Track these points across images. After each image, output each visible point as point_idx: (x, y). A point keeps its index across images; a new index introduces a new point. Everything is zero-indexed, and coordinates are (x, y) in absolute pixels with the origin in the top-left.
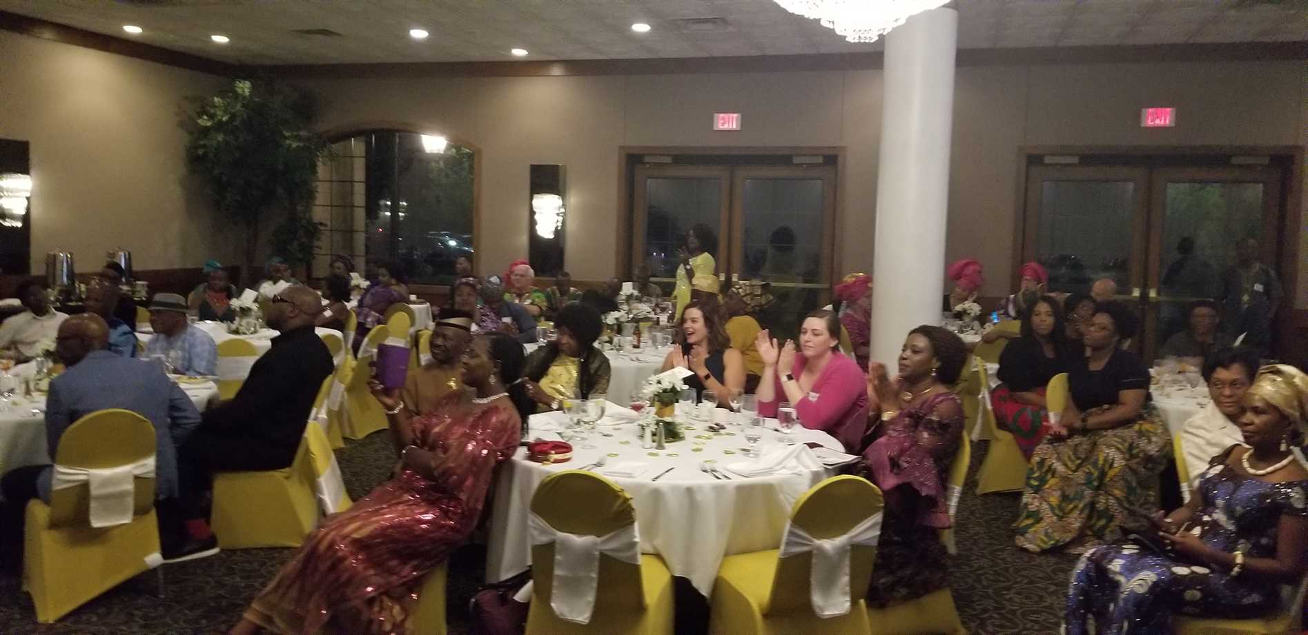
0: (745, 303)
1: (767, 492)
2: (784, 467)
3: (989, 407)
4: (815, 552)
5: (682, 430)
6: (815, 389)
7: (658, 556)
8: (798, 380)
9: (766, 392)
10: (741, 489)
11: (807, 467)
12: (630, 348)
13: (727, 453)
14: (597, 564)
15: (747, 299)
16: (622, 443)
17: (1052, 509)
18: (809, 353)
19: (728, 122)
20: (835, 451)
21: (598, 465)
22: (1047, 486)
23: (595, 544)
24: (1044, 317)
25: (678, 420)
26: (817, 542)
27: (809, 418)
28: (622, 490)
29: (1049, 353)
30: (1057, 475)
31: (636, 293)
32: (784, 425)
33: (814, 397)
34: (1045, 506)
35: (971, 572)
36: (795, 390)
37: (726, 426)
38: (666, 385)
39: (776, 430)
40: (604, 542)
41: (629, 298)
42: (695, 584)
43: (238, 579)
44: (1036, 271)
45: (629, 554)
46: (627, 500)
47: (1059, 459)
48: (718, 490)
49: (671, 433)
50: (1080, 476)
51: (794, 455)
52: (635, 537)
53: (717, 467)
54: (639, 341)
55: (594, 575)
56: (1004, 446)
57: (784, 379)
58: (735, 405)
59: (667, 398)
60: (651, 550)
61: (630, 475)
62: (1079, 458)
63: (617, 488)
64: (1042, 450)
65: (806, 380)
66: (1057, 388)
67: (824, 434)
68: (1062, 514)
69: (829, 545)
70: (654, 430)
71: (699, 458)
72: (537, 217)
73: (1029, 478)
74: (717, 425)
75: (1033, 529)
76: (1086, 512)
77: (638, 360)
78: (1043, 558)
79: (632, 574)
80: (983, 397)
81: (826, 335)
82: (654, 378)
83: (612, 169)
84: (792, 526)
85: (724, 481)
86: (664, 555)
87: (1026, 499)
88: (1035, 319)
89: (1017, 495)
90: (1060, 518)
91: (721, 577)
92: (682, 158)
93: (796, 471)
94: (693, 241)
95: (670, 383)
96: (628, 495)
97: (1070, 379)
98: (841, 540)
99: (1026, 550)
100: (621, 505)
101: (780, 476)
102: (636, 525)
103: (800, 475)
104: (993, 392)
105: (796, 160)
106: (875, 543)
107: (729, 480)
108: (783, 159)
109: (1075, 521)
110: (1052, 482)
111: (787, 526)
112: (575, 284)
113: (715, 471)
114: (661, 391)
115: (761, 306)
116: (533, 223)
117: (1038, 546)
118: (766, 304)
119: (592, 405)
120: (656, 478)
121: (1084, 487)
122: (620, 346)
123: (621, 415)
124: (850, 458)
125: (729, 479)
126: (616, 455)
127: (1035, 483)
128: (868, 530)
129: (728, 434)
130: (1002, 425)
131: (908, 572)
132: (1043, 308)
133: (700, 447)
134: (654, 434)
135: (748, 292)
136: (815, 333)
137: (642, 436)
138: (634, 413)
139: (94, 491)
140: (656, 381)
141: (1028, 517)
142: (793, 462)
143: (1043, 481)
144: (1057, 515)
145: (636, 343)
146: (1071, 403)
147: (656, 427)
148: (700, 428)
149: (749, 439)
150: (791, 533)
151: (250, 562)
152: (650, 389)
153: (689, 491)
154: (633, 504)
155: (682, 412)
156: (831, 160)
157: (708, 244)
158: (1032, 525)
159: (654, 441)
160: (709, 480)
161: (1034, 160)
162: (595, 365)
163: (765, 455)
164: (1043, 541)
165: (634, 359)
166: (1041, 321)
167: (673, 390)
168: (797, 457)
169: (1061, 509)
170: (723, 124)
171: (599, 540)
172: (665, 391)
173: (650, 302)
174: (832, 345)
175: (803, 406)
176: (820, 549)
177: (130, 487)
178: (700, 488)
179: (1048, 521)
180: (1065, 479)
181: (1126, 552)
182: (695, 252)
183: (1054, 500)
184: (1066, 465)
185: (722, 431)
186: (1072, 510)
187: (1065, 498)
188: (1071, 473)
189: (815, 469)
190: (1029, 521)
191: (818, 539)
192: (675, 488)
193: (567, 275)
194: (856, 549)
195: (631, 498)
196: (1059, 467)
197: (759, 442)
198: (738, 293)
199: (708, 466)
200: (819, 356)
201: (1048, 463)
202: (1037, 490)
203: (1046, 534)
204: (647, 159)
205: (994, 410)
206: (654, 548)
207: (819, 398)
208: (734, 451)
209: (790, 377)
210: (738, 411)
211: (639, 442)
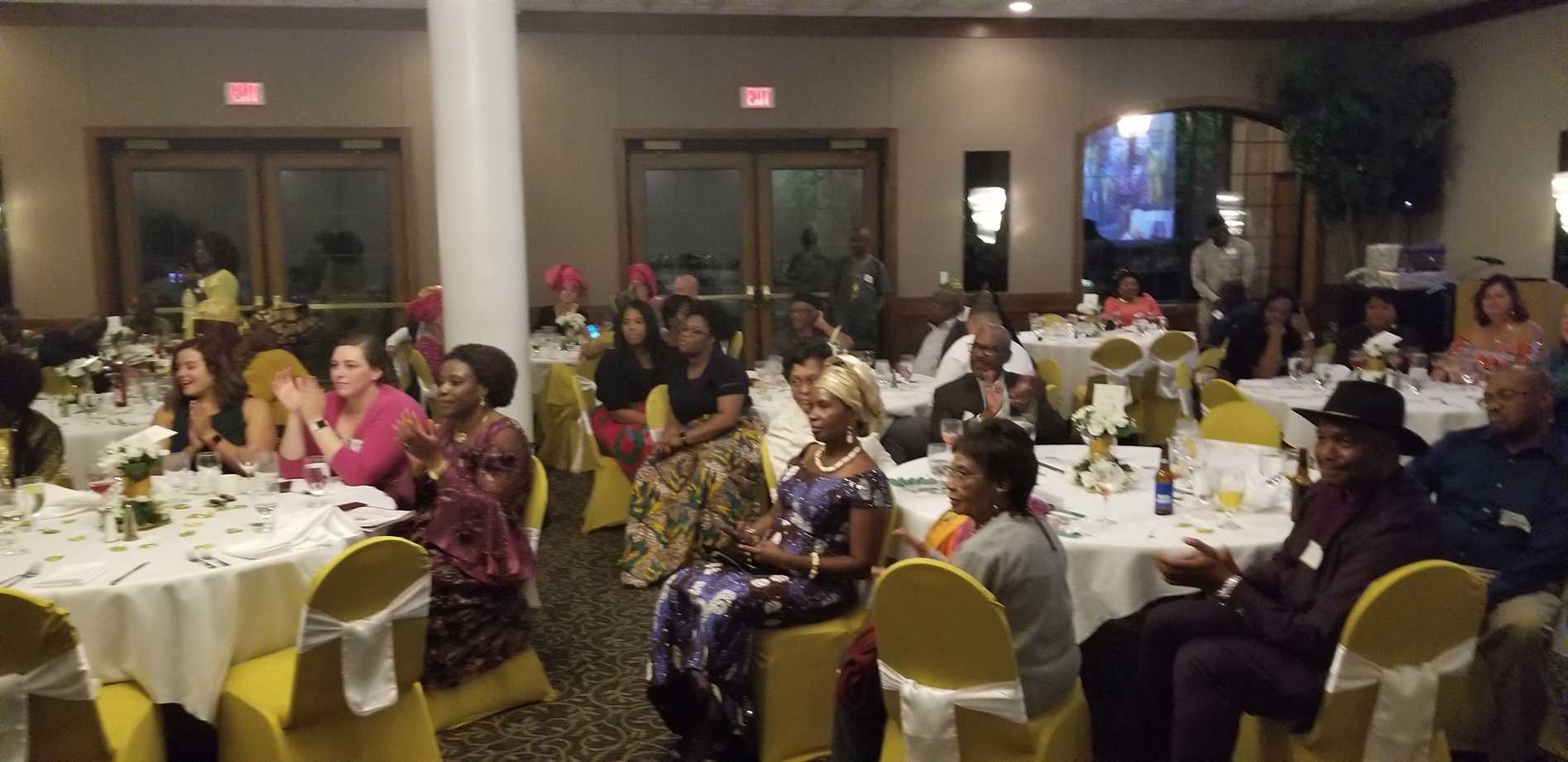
0: (274, 332)
1: (286, 571)
2: (307, 540)
3: (590, 432)
4: (345, 638)
5: (164, 511)
6: (357, 435)
7: (132, 682)
8: (333, 425)
9: (293, 446)
10: (244, 576)
11: (340, 534)
12: (112, 407)
13: (230, 531)
14: (25, 712)
15: (278, 328)
16: (71, 540)
17: (658, 536)
18: (345, 391)
19: (246, 94)
20: (382, 508)
21: (29, 575)
22: (651, 512)
23: (20, 684)
24: (634, 326)
25: (157, 498)
26: (346, 625)
28: (52, 605)
29: (646, 363)
30: (661, 498)
31: (126, 330)
32: (314, 484)
33: (356, 445)
34: (651, 534)
35: (569, 623)
36: (329, 441)
37: (236, 497)
38: (134, 453)
39: (308, 493)
40: (32, 680)
41: (117, 338)
42: (189, 709)
44: (643, 273)
45: (72, 689)
46: (60, 617)
47: (662, 481)
48: (211, 581)
49: (148, 516)
50: (683, 497)
51: (321, 522)
52: (80, 664)
53: (212, 552)
54: (125, 397)
55: (22, 727)
56: (608, 472)
57: (314, 427)
58: (247, 468)
59: (140, 469)
60: (119, 676)
61: (75, 583)
62: (683, 476)
63: (43, 603)
64: (644, 473)
65: (346, 425)
66: (657, 401)
67: (372, 490)
68: (667, 540)
69: (361, 626)
70: (119, 516)
71: (189, 544)
73: (632, 506)
74: (222, 497)
75: (639, 563)
76: (692, 534)
78: (649, 592)
79: (85, 713)
80: (583, 422)
81: (364, 366)
82: (114, 446)
84: (310, 612)
85: (220, 569)
86: (139, 678)
87: (630, 530)
88: (626, 328)
89: (621, 527)
90: (666, 545)
91: (228, 693)
92: (183, 143)
93: (323, 541)
95: (138, 449)
96: (61, 611)
97: (670, 391)
98: (379, 617)
99: (631, 587)
100: (51, 626)
101: (303, 551)
102: (81, 649)
103: (329, 546)
104: (593, 414)
105: (347, 145)
106: (425, 612)
107: (227, 567)
108: (328, 143)
109: (681, 547)
110: (656, 506)
111: (304, 613)
112: (32, 324)
113: (209, 558)
114: (127, 462)
115: (298, 335)
117: (646, 580)
118: (304, 332)
119: (24, 494)
120: (117, 581)
121: (687, 508)
122: (90, 406)
123: (78, 501)
124: (402, 515)
125: (227, 565)
126: (60, 558)
127: (638, 511)
128: (414, 599)
129: (237, 507)
130: (605, 451)
131: (483, 638)
132: (633, 314)
133: (190, 529)
134: (119, 521)
135: (278, 318)
136: (350, 365)
137: (102, 527)
138: (95, 497)
140: (117, 449)
141: (633, 550)
142: (319, 531)
143: (646, 507)
144: (663, 542)
145: (119, 400)
146: (672, 416)
147: (123, 511)
148: (198, 504)
149: (261, 510)
150: (309, 621)
152: (110, 461)
153: (169, 590)
154: (72, 621)
155: (163, 488)
156: (393, 144)
157: (226, 257)
158: (636, 559)
159: (120, 531)
160: (201, 570)
161: (633, 145)
162: (35, 437)
163: (281, 528)
164: (651, 574)
166: (632, 330)
167: (145, 458)
168: (327, 524)
169: (667, 536)
170: (239, 97)
171: (25, 678)
172: (132, 461)
173: (152, 341)
174: (374, 378)
175: (343, 454)
176: (352, 634)
178: (185, 583)
179: (654, 550)
180: (669, 501)
181: (707, 572)
182: (206, 271)
183: (659, 527)
184: (669, 486)
185: (230, 504)
186: (676, 537)
187: (670, 523)
188: (674, 494)
189: (350, 534)
190: (636, 554)
191: (346, 621)
192: (146, 590)
193: (15, 312)
194: (399, 625)
195: (67, 614)
196: (663, 489)
197: (275, 512)
198: (264, 321)
199: (198, 554)
200: (360, 393)
201: (651, 486)
202: (640, 518)
203: (654, 566)
204: (129, 145)
205: (596, 435)
206: (124, 672)
207: (363, 445)
208: (241, 528)
209: (321, 424)
210: (252, 475)
211: (101, 535)
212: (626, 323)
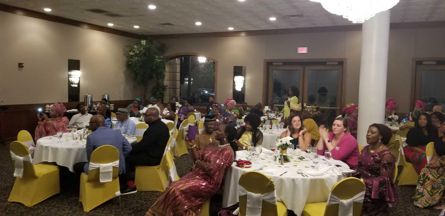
0: (310, 114)
1: (322, 181)
2: (327, 173)
3: (403, 154)
4: (340, 204)
5: (289, 159)
6: (338, 146)
7: (282, 202)
9: (320, 146)
10: (312, 180)
11: (336, 174)
12: (269, 129)
13: (306, 167)
14: (261, 204)
15: (311, 113)
16: (268, 162)
17: (428, 192)
18: (335, 132)
19: (303, 50)
20: (346, 168)
21: (261, 169)
22: (426, 184)
23: (261, 197)
24: (423, 120)
25: (288, 155)
26: (341, 201)
27: (336, 156)
28: (270, 179)
29: (426, 133)
30: (430, 180)
31: (270, 110)
32: (327, 158)
33: (337, 148)
34: (425, 190)
35: (397, 214)
36: (331, 146)
37: (305, 158)
38: (284, 142)
39: (324, 160)
40: (264, 196)
41: (267, 111)
42: (295, 213)
43: (143, 201)
44: (420, 104)
45: (273, 201)
46: (272, 182)
47: (431, 174)
48: (304, 180)
49: (286, 159)
50: (439, 180)
51: (331, 169)
52: (275, 195)
53: (303, 172)
54: (272, 127)
55: (261, 207)
56: (409, 168)
57: (327, 142)
59: (284, 147)
60: (279, 200)
61: (272, 174)
62: (438, 174)
64: (424, 170)
65: (334, 142)
66: (430, 147)
68: (432, 194)
69: (345, 202)
70: (280, 158)
71: (296, 169)
72: (236, 84)
74: (302, 157)
75: (420, 199)
76: (442, 194)
77: (272, 133)
79: (274, 208)
80: (401, 150)
83: (262, 67)
84: (331, 194)
85: (306, 177)
86: (284, 201)
87: (417, 188)
88: (420, 121)
90: (431, 196)
91: (305, 211)
92: (286, 63)
93: (332, 175)
94: (290, 92)
97: (435, 144)
98: (350, 200)
99: (418, 207)
100: (270, 184)
101: (326, 176)
102: (275, 191)
103: (333, 176)
104: (404, 148)
105: (328, 63)
106: (362, 202)
107: (307, 177)
108: (323, 63)
109: (437, 197)
110: (428, 182)
112: (249, 106)
113: (302, 173)
114: (282, 145)
115: (316, 115)
116: (234, 86)
117: (423, 205)
119: (258, 148)
120: (282, 175)
121: (441, 184)
122: (265, 128)
123: (268, 152)
125: (307, 176)
126: (267, 166)
127: (422, 182)
128: (359, 197)
129: (306, 160)
130: (408, 160)
133: (296, 165)
134: (280, 160)
137: (275, 160)
138: (272, 152)
139: (101, 171)
140: (280, 141)
141: (418, 194)
142: (331, 172)
143: (424, 181)
144: (430, 194)
145: (270, 127)
146: (436, 154)
148: (296, 158)
149: (314, 163)
150: (331, 197)
151: (147, 196)
152: (278, 144)
153: (293, 180)
154: (274, 183)
155: (289, 152)
156: (341, 63)
157: (296, 93)
158: (420, 198)
159: (280, 162)
160: (300, 176)
161: (419, 63)
162: (258, 135)
163: (320, 169)
164: (424, 204)
165: (270, 133)
166: (422, 122)
167: (286, 144)
169: (431, 192)
170: (301, 51)
171: (262, 195)
172: (283, 145)
173: (275, 113)
174: (344, 130)
175: (333, 151)
176: (342, 203)
177: (111, 170)
178: (297, 179)
179: (426, 196)
180: (433, 181)
183: (429, 189)
184: (434, 176)
185: (303, 159)
186: (436, 193)
187: (433, 188)
188: (435, 179)
189: (339, 174)
190: (419, 196)
191: (341, 199)
192: (288, 179)
193: (246, 103)
194: (355, 204)
195: (273, 182)
196: (431, 177)
197: (318, 164)
199: (299, 172)
200: (339, 134)
201: (426, 175)
202: (422, 185)
203: (426, 201)
204: (273, 64)
205: (405, 155)
206: (281, 199)
207: (339, 149)
208: (308, 167)
209: (329, 141)
211: (274, 162)
212: (420, 119)
